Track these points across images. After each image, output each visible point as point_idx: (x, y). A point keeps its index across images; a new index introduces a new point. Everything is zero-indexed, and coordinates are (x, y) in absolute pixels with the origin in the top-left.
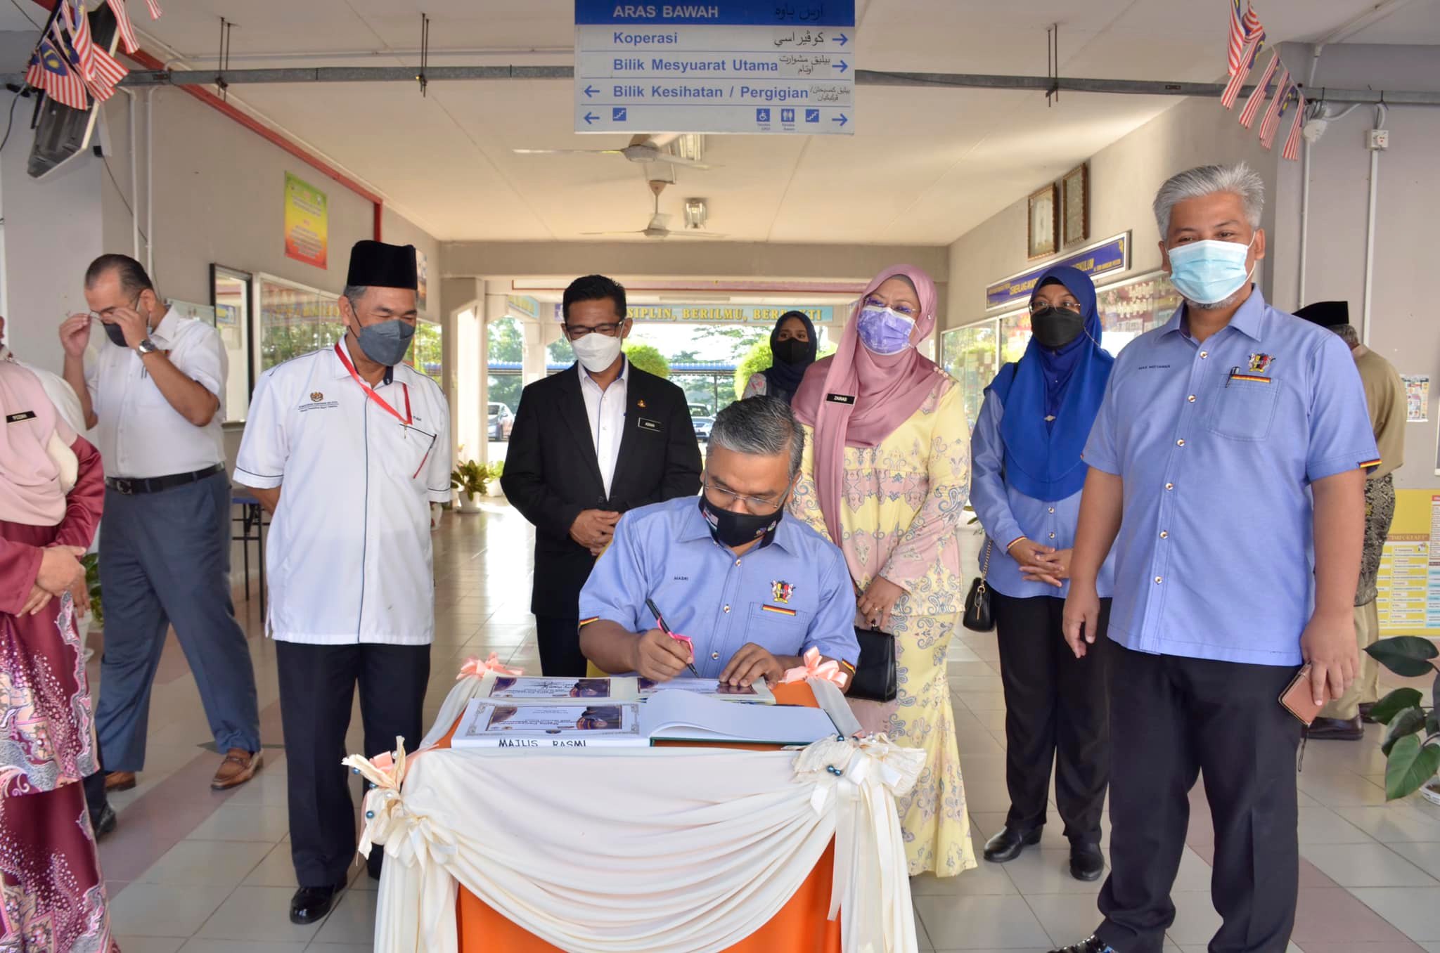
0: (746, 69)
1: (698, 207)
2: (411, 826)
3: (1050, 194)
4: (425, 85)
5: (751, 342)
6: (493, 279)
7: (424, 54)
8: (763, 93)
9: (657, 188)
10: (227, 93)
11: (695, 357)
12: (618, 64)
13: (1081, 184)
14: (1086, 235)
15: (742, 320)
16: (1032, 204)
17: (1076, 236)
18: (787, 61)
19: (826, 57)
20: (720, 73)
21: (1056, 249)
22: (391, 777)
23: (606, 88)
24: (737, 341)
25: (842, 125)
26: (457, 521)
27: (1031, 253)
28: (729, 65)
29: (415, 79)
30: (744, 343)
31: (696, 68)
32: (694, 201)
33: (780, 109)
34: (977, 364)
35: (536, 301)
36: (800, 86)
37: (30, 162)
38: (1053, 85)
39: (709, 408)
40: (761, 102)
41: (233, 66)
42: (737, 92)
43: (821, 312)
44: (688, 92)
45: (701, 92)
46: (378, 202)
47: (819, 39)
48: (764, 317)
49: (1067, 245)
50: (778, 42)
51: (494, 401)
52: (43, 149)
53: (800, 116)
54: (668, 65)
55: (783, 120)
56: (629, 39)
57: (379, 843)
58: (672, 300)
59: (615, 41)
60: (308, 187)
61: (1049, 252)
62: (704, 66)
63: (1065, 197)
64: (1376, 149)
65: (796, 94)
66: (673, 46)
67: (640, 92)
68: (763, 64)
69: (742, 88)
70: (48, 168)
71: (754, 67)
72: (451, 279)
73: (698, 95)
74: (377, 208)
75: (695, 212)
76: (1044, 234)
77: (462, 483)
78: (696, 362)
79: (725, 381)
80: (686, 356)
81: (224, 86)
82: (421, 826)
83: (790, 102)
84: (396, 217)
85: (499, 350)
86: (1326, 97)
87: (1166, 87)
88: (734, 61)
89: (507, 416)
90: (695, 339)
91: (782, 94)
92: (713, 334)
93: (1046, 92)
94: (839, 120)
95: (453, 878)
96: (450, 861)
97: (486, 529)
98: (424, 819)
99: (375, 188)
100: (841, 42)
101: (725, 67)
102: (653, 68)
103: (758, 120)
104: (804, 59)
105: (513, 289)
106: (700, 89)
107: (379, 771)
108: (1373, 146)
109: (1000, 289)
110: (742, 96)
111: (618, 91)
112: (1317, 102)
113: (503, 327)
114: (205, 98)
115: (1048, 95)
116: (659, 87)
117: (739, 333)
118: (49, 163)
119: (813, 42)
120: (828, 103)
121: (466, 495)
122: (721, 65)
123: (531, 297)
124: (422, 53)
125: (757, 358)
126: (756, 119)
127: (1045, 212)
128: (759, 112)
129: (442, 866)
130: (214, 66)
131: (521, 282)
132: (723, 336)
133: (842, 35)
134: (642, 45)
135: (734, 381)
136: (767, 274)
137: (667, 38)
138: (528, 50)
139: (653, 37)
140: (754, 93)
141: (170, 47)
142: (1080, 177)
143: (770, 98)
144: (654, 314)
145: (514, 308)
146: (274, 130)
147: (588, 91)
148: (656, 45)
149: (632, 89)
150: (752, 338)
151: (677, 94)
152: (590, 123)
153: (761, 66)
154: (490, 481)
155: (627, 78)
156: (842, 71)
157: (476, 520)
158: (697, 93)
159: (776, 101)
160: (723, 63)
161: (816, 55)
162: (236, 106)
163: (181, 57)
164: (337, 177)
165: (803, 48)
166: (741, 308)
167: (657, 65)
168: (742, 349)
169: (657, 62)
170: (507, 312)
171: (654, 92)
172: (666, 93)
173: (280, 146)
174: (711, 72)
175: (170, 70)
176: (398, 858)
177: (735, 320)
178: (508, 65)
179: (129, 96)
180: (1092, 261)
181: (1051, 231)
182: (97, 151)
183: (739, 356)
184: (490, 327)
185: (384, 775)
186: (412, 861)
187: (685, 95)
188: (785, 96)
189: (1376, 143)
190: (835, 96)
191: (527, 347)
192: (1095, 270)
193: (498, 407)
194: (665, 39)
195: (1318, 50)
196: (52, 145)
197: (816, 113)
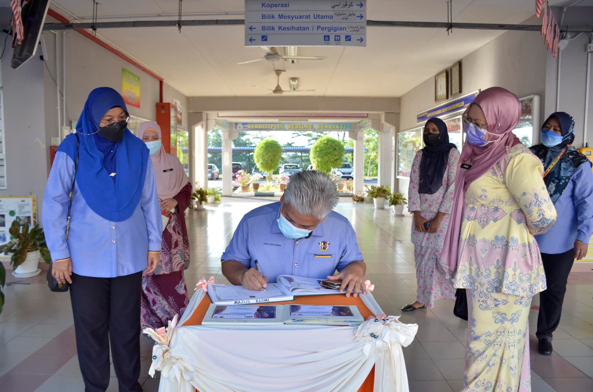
0: (319, 18)
1: (295, 81)
2: (174, 364)
3: (445, 75)
4: (180, 28)
5: (316, 139)
6: (209, 112)
7: (180, 15)
8: (327, 29)
9: (278, 73)
10: (96, 33)
11: (292, 145)
12: (264, 17)
13: (458, 70)
14: (460, 91)
15: (313, 129)
16: (436, 79)
17: (456, 92)
18: (337, 15)
19: (354, 13)
20: (308, 20)
21: (447, 97)
22: (164, 339)
23: (259, 27)
24: (310, 138)
25: (361, 42)
26: (195, 213)
27: (436, 99)
28: (312, 17)
29: (176, 26)
30: (313, 139)
31: (297, 18)
32: (294, 79)
33: (334, 36)
34: (412, 147)
35: (227, 122)
36: (342, 25)
37: (12, 62)
38: (450, 26)
39: (299, 166)
40: (326, 32)
41: (98, 21)
42: (316, 28)
43: (346, 126)
44: (294, 28)
45: (300, 28)
46: (161, 80)
47: (351, 5)
48: (322, 128)
49: (452, 96)
50: (333, 7)
51: (211, 163)
52: (17, 56)
53: (343, 38)
54: (285, 17)
55: (335, 40)
56: (268, 6)
57: (159, 370)
58: (284, 121)
59: (262, 7)
60: (132, 74)
61: (444, 99)
62: (301, 17)
63: (451, 75)
64: (590, 52)
65: (341, 29)
66: (287, 8)
67: (273, 29)
68: (327, 16)
69: (318, 26)
70: (20, 64)
71: (322, 17)
72: (193, 112)
73: (299, 30)
74: (161, 83)
75: (294, 84)
76: (442, 91)
77: (197, 197)
78: (293, 147)
79: (305, 155)
80: (289, 145)
81: (95, 29)
82: (179, 363)
83: (338, 32)
84: (169, 86)
85: (212, 142)
86: (569, 30)
87: (499, 26)
88: (314, 15)
89: (215, 169)
90: (293, 137)
91: (335, 29)
92: (300, 135)
93: (447, 29)
94: (360, 40)
95: (193, 387)
96: (192, 379)
97: (207, 217)
98: (180, 360)
99: (160, 74)
100: (360, 6)
101: (310, 17)
102: (279, 18)
103: (325, 40)
104: (344, 13)
105: (218, 117)
106: (299, 27)
107: (159, 336)
108: (589, 51)
109: (423, 115)
110: (318, 30)
111: (263, 28)
112: (564, 32)
113: (214, 133)
114: (88, 36)
115: (448, 30)
116: (281, 26)
117: (311, 135)
118: (20, 62)
119: (348, 6)
120: (355, 33)
121: (199, 203)
122: (308, 17)
123: (225, 120)
124: (179, 15)
125: (319, 145)
126: (323, 40)
127: (442, 82)
128: (325, 36)
129: (188, 381)
130: (91, 21)
131: (221, 114)
132: (304, 136)
133: (361, 3)
134: (274, 8)
135: (309, 155)
136: (324, 110)
137: (285, 5)
138: (224, 13)
139: (279, 5)
140: (323, 29)
141: (72, 13)
142: (458, 67)
143: (329, 31)
144: (276, 127)
145: (218, 125)
146: (117, 50)
147: (251, 28)
148: (280, 8)
149: (270, 27)
150: (316, 137)
151: (289, 29)
152: (251, 42)
153: (326, 17)
154: (209, 197)
155: (268, 23)
156: (361, 19)
157: (203, 213)
158: (298, 29)
159: (332, 32)
160: (309, 16)
161: (349, 12)
162: (101, 39)
163: (77, 18)
164: (144, 70)
165: (344, 9)
166: (312, 124)
167: (281, 16)
168: (312, 142)
169: (281, 15)
170: (215, 127)
171: (279, 28)
172: (284, 29)
173: (120, 57)
174: (304, 20)
175: (72, 23)
176: (168, 378)
177: (310, 129)
178: (216, 19)
179: (55, 35)
180: (463, 103)
181: (445, 90)
182: (42, 58)
183: (311, 144)
184: (209, 133)
185: (161, 338)
186: (174, 379)
187: (293, 30)
188: (336, 30)
189: (590, 49)
190: (358, 30)
191: (224, 141)
192: (464, 106)
193: (212, 166)
194: (284, 6)
195: (565, 10)
196: (20, 54)
197: (350, 37)
